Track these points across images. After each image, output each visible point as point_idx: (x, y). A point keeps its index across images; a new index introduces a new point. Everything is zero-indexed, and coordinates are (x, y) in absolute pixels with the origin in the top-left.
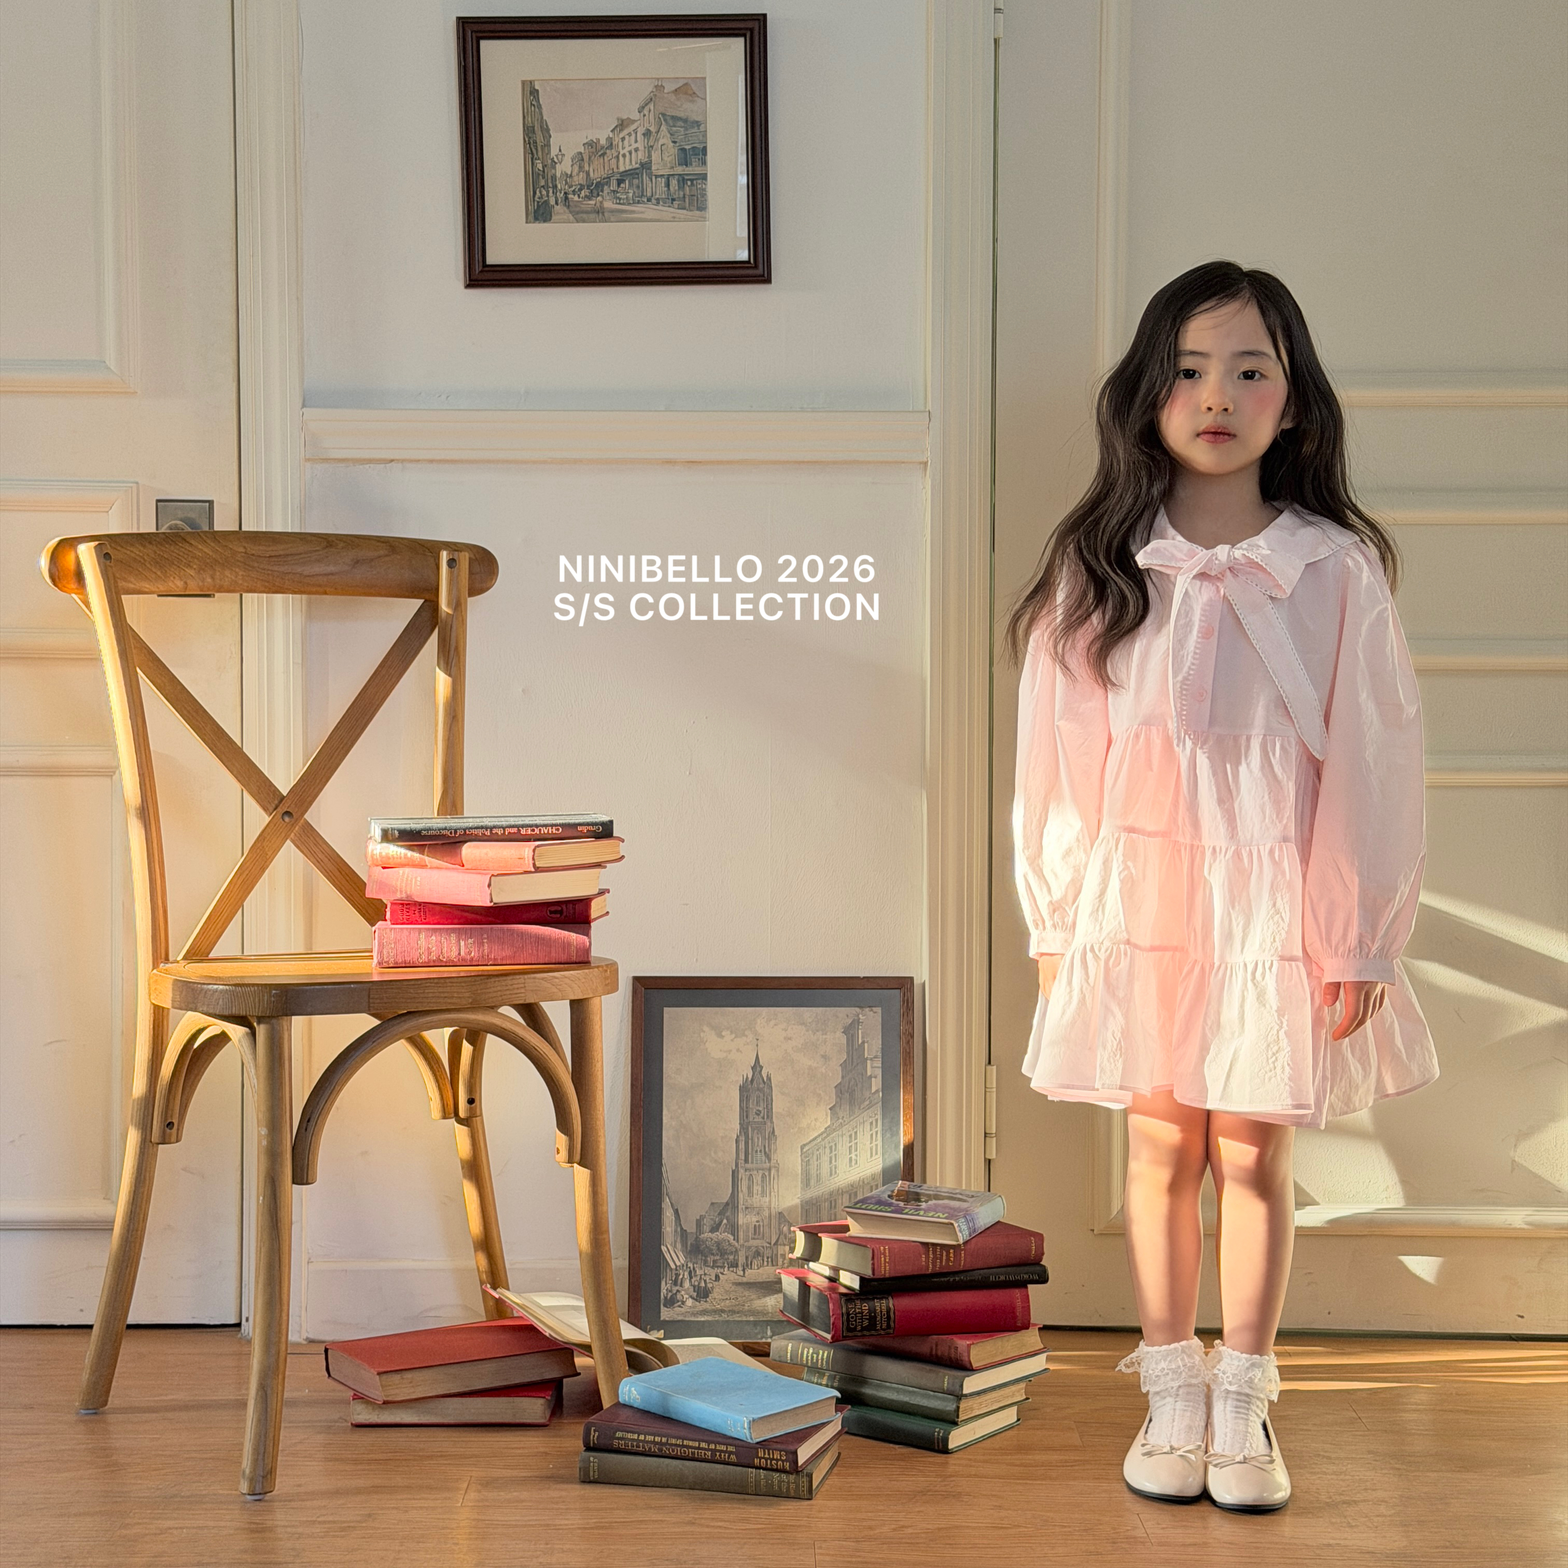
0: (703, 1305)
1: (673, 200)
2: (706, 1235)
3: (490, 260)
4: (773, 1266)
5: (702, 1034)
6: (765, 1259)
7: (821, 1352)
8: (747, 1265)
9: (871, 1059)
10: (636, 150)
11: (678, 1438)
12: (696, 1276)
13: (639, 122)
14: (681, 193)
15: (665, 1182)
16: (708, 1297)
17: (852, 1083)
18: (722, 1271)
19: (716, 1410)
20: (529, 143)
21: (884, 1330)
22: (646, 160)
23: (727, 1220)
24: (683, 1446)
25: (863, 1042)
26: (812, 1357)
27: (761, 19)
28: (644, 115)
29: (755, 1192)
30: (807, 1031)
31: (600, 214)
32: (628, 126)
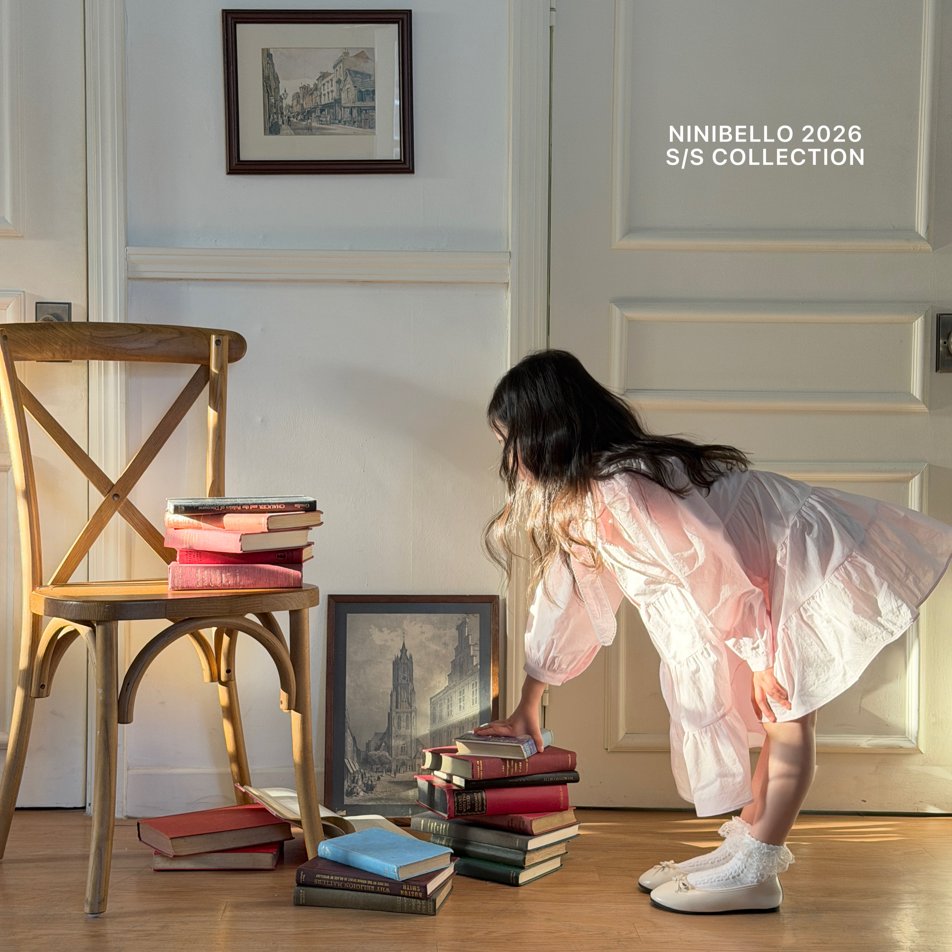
0: (370, 795)
1: (355, 122)
2: (373, 752)
3: (242, 158)
4: (412, 771)
5: (370, 630)
6: (408, 767)
7: (441, 825)
8: (397, 771)
9: (473, 645)
10: (332, 91)
11: (354, 878)
12: (366, 777)
13: (333, 75)
14: (360, 118)
15: (347, 720)
16: (373, 790)
17: (462, 659)
18: (381, 774)
19: (378, 861)
20: (267, 86)
21: (480, 811)
22: (338, 97)
23: (385, 743)
24: (357, 883)
25: (468, 635)
26: (436, 828)
27: (409, 13)
28: (337, 70)
29: (402, 725)
30: (435, 628)
31: (309, 130)
32: (327, 77)
